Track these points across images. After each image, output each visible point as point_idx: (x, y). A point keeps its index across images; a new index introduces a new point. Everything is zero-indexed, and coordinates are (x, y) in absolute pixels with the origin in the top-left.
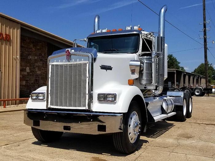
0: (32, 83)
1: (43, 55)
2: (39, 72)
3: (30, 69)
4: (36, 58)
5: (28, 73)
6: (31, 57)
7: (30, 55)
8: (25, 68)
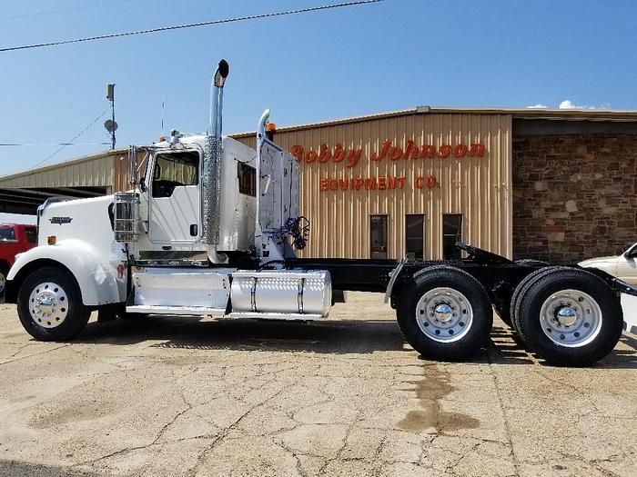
0: (586, 237)
1: (624, 165)
2: (609, 210)
3: (579, 205)
4: (598, 176)
5: (571, 214)
6: (579, 177)
7: (578, 172)
8: (562, 203)
